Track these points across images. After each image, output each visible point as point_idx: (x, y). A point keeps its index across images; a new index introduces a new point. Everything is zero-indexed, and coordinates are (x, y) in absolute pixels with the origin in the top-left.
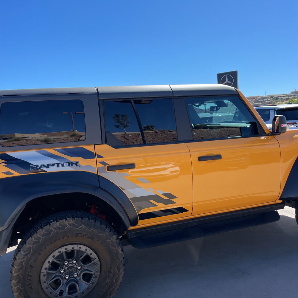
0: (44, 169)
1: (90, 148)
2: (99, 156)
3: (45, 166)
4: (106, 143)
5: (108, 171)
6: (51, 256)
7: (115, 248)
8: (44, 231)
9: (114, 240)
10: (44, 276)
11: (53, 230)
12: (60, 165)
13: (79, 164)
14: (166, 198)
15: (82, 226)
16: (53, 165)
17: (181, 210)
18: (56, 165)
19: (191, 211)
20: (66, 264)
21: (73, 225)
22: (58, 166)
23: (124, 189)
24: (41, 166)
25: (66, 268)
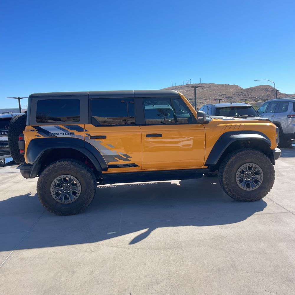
0: (56, 135)
1: (82, 126)
2: (86, 131)
3: (56, 134)
4: (91, 124)
5: (90, 139)
6: (56, 179)
7: (89, 179)
8: (53, 166)
9: (89, 176)
10: (52, 188)
11: (57, 166)
12: (64, 134)
13: (75, 134)
14: (124, 157)
15: (72, 166)
16: (61, 133)
17: (135, 165)
18: (62, 134)
19: (141, 167)
20: (64, 185)
21: (67, 165)
22: (63, 134)
23: (99, 150)
24: (55, 134)
25: (64, 187)
